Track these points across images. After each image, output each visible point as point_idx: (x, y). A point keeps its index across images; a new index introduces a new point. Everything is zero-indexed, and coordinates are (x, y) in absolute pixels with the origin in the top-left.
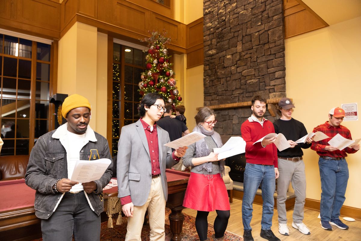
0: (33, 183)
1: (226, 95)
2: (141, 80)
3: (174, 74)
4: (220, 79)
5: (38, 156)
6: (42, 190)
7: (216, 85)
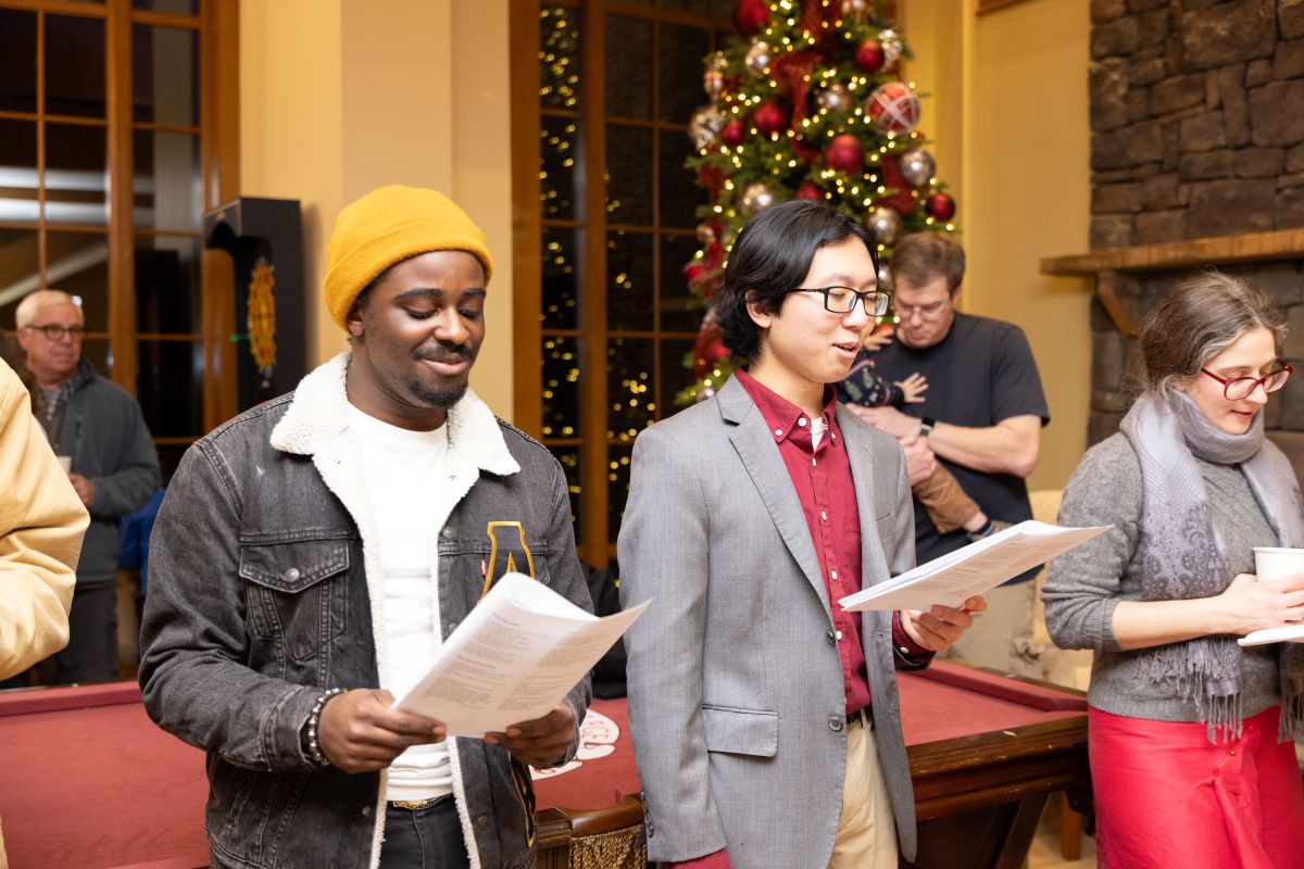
0: (190, 710)
1: (1238, 177)
2: (704, 100)
3: (905, 52)
4: (1204, 70)
5: (198, 561)
6: (240, 749)
7: (1171, 112)
